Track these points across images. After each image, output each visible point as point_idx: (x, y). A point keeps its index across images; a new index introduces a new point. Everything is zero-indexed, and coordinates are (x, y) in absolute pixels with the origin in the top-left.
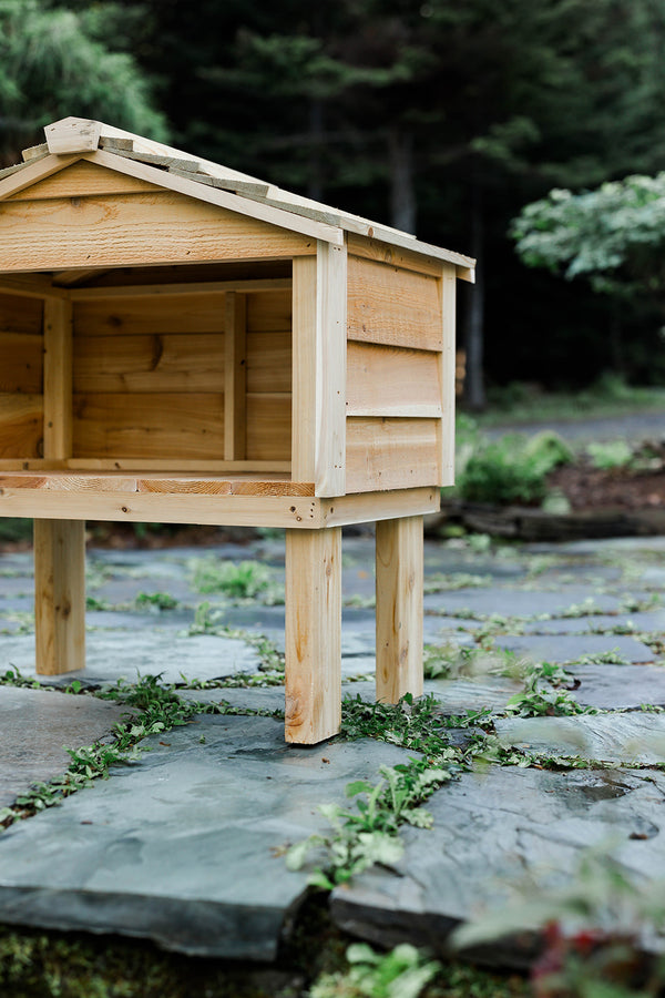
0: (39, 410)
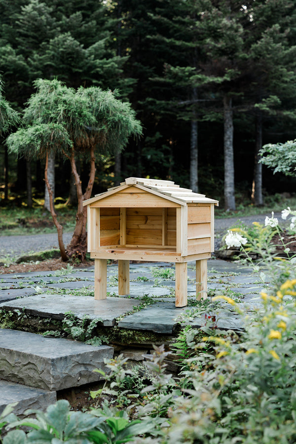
0: (118, 233)
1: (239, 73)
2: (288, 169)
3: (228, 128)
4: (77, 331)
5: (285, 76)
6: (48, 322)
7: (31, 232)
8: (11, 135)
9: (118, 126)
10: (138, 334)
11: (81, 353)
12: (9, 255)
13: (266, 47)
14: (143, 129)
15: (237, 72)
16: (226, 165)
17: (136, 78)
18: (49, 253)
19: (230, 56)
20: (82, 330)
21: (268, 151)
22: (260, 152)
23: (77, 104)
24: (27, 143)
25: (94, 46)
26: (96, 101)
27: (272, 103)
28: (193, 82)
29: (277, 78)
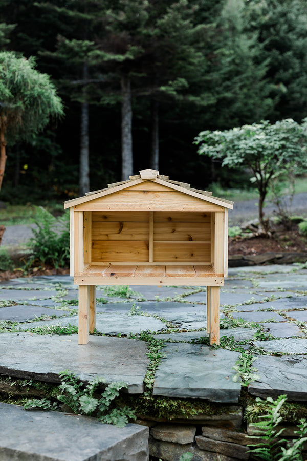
1: (143, 51)
2: (241, 160)
3: (126, 113)
4: (89, 404)
5: (192, 57)
6: (27, 386)
10: (185, 405)
11: (113, 444)
13: (173, 23)
15: (141, 50)
16: (123, 154)
19: (132, 31)
20: (95, 402)
21: (204, 139)
22: (196, 140)
26: (9, 70)
27: (179, 86)
28: (90, 59)
29: (184, 59)
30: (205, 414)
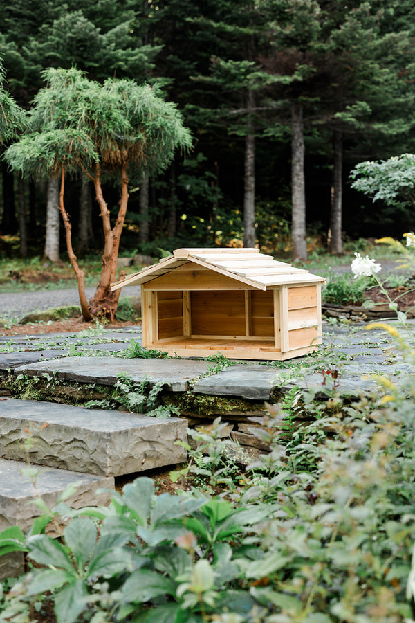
1: (315, 70)
2: (394, 195)
3: (297, 147)
4: (135, 399)
5: (376, 75)
6: (90, 389)
7: (28, 289)
8: (11, 146)
9: (160, 135)
10: (221, 401)
11: (146, 426)
12: (6, 315)
13: (351, 34)
14: (194, 140)
15: (312, 69)
16: (294, 198)
17: (171, 77)
18: (65, 310)
19: (302, 46)
20: (143, 398)
21: (362, 172)
22: (352, 174)
23: (104, 102)
24: (36, 156)
25: (114, 30)
26: (129, 99)
27: (359, 111)
28: (251, 82)
29: (366, 78)
30: (239, 410)
